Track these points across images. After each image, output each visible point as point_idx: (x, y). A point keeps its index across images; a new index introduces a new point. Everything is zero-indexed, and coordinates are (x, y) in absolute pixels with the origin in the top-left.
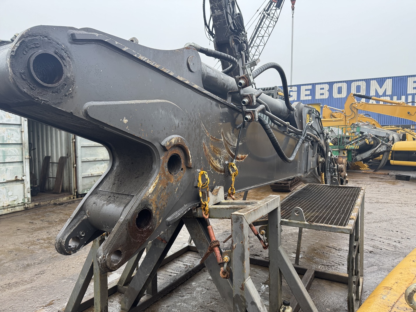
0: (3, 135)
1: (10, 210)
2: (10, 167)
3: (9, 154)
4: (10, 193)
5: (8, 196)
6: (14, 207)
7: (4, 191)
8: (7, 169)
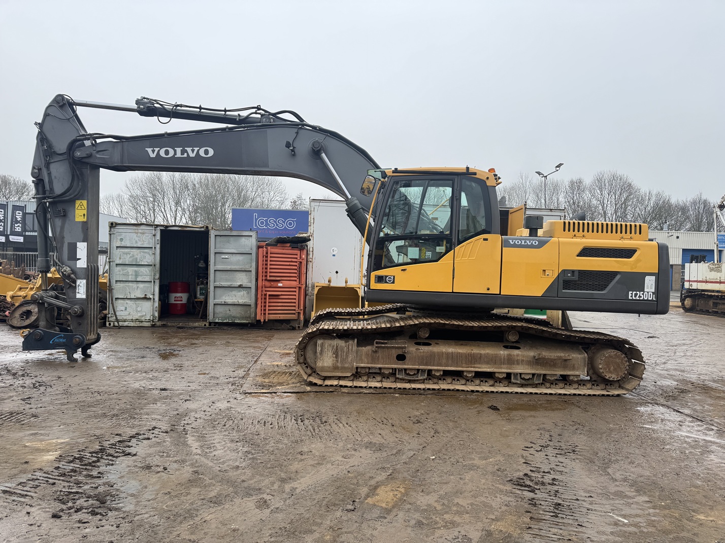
0: (137, 256)
1: (138, 324)
2: (141, 285)
3: (140, 274)
4: (139, 309)
5: (137, 311)
6: (142, 322)
7: (134, 306)
8: (138, 287)
